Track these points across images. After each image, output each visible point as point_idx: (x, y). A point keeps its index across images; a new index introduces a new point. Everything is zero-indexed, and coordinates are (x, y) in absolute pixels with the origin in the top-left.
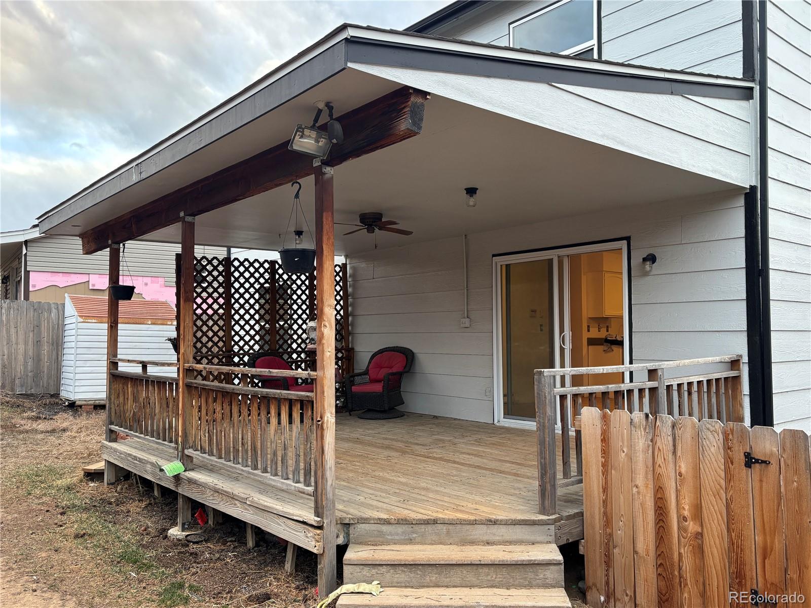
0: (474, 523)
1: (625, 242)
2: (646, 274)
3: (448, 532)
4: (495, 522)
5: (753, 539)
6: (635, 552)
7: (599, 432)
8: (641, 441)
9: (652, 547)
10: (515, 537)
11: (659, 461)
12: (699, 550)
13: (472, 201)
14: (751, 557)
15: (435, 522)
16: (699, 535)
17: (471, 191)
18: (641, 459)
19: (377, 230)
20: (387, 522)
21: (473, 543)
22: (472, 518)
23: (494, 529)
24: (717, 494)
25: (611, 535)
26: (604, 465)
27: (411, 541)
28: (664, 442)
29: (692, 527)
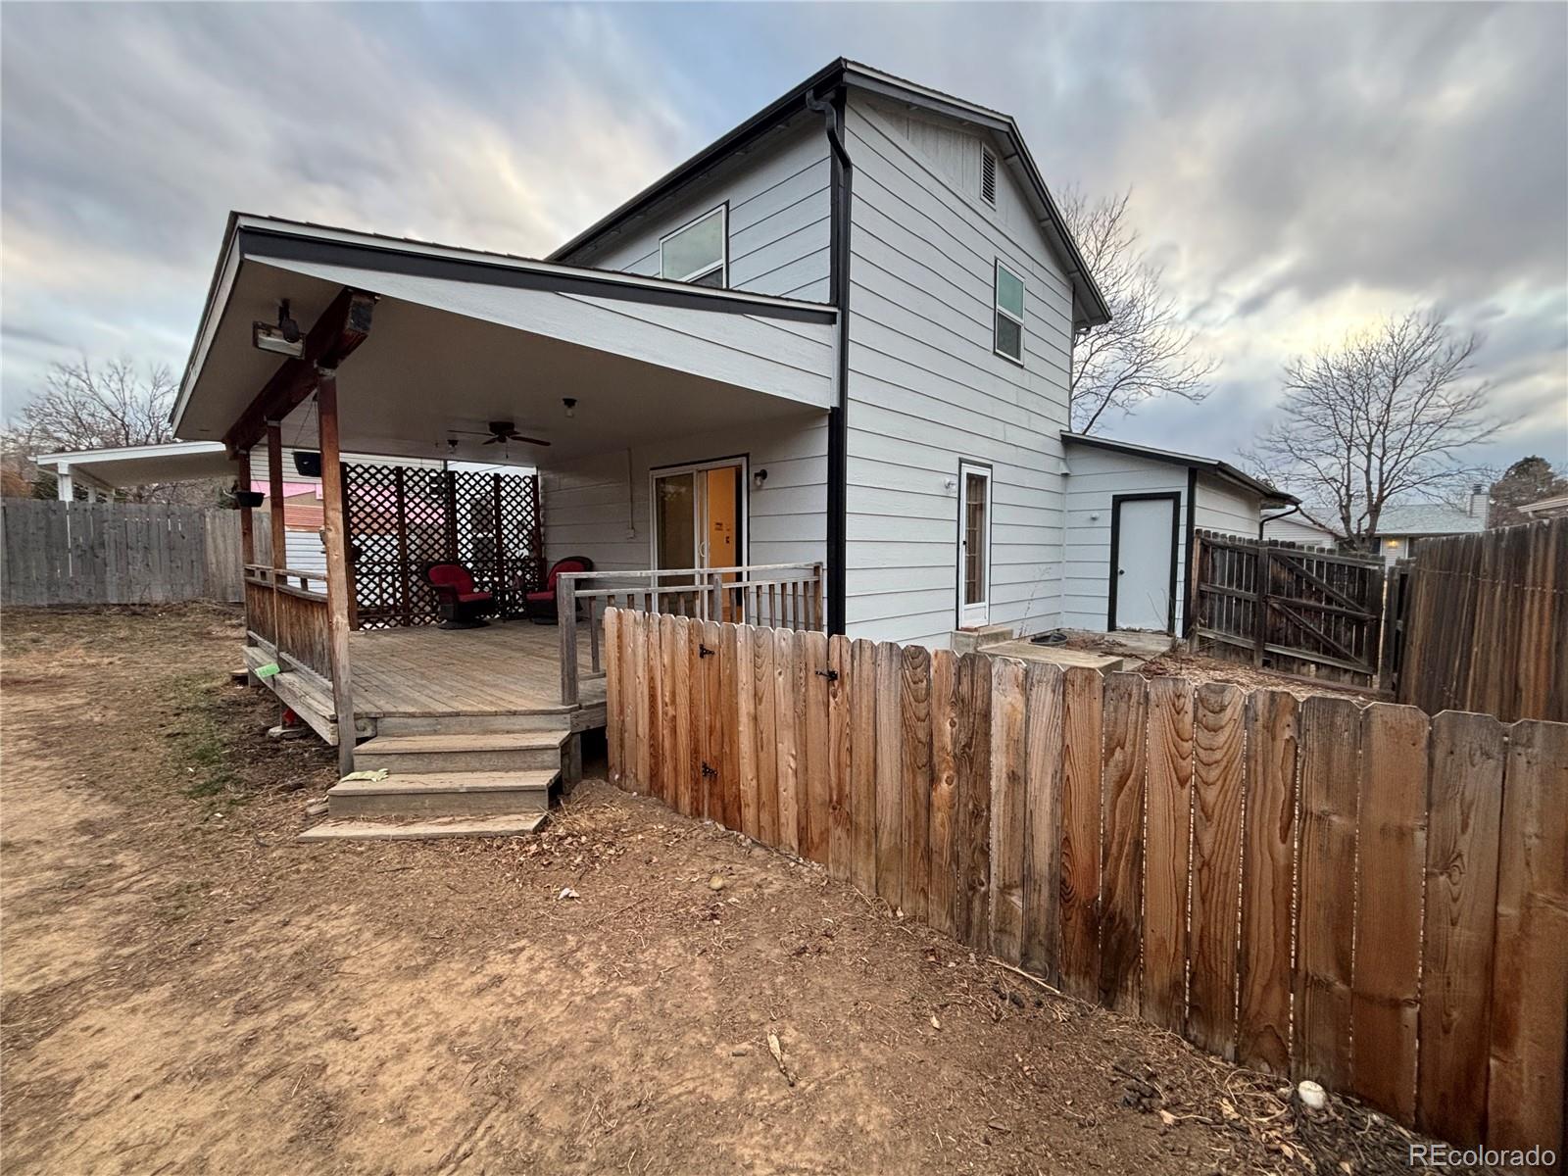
0: (496, 714)
1: (745, 459)
2: (759, 488)
3: (471, 723)
4: (515, 713)
5: (705, 718)
6: (637, 736)
7: (616, 629)
8: (641, 639)
9: (647, 730)
10: (533, 726)
11: (652, 655)
12: (674, 731)
13: (570, 412)
14: (703, 734)
15: (458, 714)
16: (675, 717)
17: (570, 403)
18: (641, 651)
19: (509, 440)
20: (412, 715)
21: (495, 732)
22: (494, 709)
23: (514, 719)
24: (684, 682)
25: (623, 721)
26: (619, 659)
27: (435, 732)
28: (654, 638)
29: (671, 711)
